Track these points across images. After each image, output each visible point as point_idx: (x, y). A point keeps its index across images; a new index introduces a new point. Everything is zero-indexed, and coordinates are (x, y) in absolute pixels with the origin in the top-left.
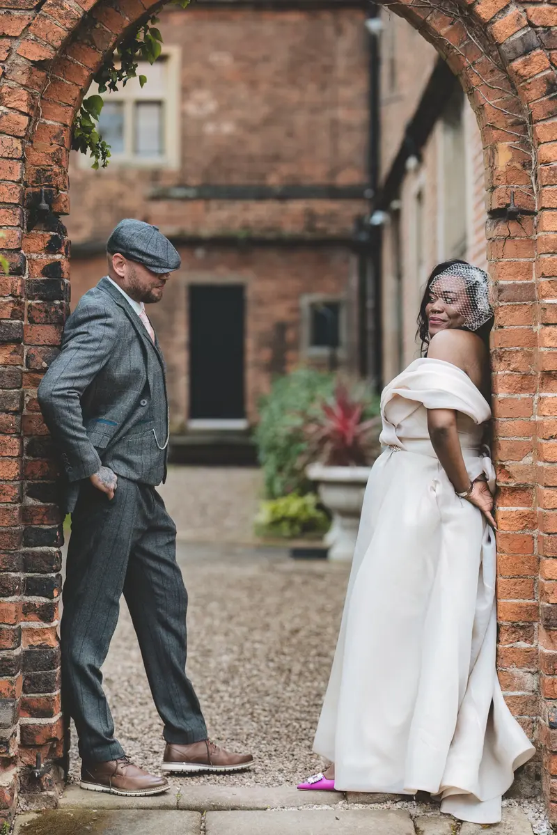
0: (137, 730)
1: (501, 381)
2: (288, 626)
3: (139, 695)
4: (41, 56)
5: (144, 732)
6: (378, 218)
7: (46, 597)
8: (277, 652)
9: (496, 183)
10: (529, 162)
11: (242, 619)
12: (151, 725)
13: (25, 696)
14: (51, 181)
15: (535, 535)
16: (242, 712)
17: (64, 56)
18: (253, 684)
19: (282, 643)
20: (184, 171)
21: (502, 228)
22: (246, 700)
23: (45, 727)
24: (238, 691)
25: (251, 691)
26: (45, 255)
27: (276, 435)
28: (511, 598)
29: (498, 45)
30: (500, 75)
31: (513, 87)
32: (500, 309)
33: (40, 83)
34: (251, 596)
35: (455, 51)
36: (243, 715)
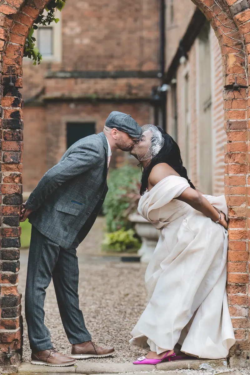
0: (53, 338)
1: (230, 168)
2: (123, 293)
3: (52, 323)
4: (10, 12)
5: (56, 340)
6: (165, 88)
7: (12, 271)
8: (118, 304)
9: (228, 73)
10: (244, 63)
11: (99, 289)
12: (59, 337)
13: (2, 319)
14: (15, 72)
15: (247, 242)
16: (103, 331)
17: (21, 12)
18: (108, 318)
19: (120, 300)
20: (63, 64)
21: (231, 95)
22: (104, 325)
23: (12, 334)
24: (100, 322)
25: (107, 321)
26: (12, 108)
27: (113, 200)
28: (235, 272)
29: (229, 6)
30: (230, 21)
31: (236, 26)
32: (230, 133)
33: (10, 25)
34: (103, 278)
35: (208, 9)
36: (104, 332)
